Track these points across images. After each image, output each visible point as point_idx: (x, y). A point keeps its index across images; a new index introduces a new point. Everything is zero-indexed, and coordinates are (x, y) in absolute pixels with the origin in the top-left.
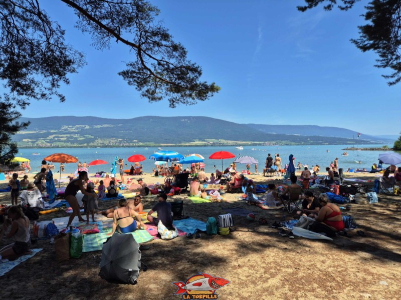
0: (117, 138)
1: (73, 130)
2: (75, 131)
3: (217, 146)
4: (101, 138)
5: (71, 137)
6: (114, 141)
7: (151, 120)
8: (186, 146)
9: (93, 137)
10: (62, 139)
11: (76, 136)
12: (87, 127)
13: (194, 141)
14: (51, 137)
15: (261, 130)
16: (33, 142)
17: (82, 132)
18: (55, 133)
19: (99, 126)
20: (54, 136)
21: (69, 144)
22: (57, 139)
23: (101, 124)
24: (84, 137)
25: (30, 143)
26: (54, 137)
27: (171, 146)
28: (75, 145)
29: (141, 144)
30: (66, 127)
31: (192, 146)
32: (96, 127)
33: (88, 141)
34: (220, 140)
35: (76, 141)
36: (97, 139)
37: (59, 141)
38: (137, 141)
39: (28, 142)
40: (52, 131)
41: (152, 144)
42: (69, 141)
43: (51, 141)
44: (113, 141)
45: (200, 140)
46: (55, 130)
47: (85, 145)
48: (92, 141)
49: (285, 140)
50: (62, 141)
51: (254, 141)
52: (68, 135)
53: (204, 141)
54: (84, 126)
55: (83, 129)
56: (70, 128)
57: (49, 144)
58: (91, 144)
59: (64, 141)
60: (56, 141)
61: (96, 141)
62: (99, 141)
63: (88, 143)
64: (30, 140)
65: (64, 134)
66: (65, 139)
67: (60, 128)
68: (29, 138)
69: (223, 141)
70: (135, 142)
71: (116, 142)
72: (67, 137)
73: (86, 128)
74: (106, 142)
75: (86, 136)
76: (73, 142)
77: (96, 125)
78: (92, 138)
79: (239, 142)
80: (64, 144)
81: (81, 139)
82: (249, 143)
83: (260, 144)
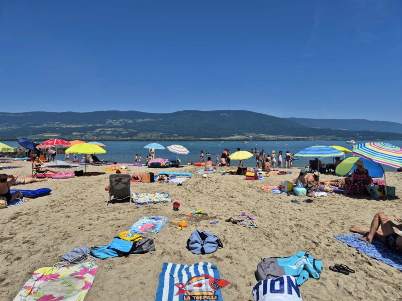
0: (158, 131)
1: (117, 123)
2: (119, 125)
3: (258, 140)
4: (143, 132)
5: (116, 131)
6: (155, 135)
7: (190, 114)
8: (227, 140)
9: (136, 131)
10: (107, 132)
11: (120, 130)
12: (130, 121)
13: (234, 136)
14: (97, 131)
15: (303, 124)
16: (81, 135)
17: (125, 126)
18: (101, 127)
19: (140, 121)
20: (100, 129)
21: (114, 138)
22: (102, 132)
23: (143, 118)
24: (127, 131)
25: (79, 136)
26: (100, 131)
27: (212, 140)
28: (120, 139)
29: (181, 138)
30: (111, 121)
31: (232, 140)
32: (137, 121)
33: (132, 135)
34: (260, 134)
35: (120, 134)
36: (140, 133)
37: (105, 134)
38: (177, 135)
40: (98, 125)
41: (192, 138)
42: (114, 134)
43: (98, 135)
45: (240, 134)
46: (101, 124)
47: (129, 138)
48: (135, 134)
49: (331, 135)
50: (107, 135)
51: (296, 135)
52: (113, 129)
53: (244, 135)
54: (127, 120)
55: (126, 124)
56: (114, 122)
57: (96, 138)
58: (135, 138)
59: (110, 135)
60: (102, 135)
61: (139, 135)
62: (142, 135)
63: (131, 137)
64: (78, 134)
65: (109, 128)
66: (110, 132)
67: (105, 122)
68: (78, 132)
69: (263, 136)
70: (175, 136)
71: (157, 136)
72: (111, 130)
74: (148, 136)
75: (129, 130)
76: (117, 136)
77: (138, 119)
78: (134, 132)
79: (281, 137)
80: (110, 138)
81: (125, 133)
82: (292, 137)
83: (303, 139)
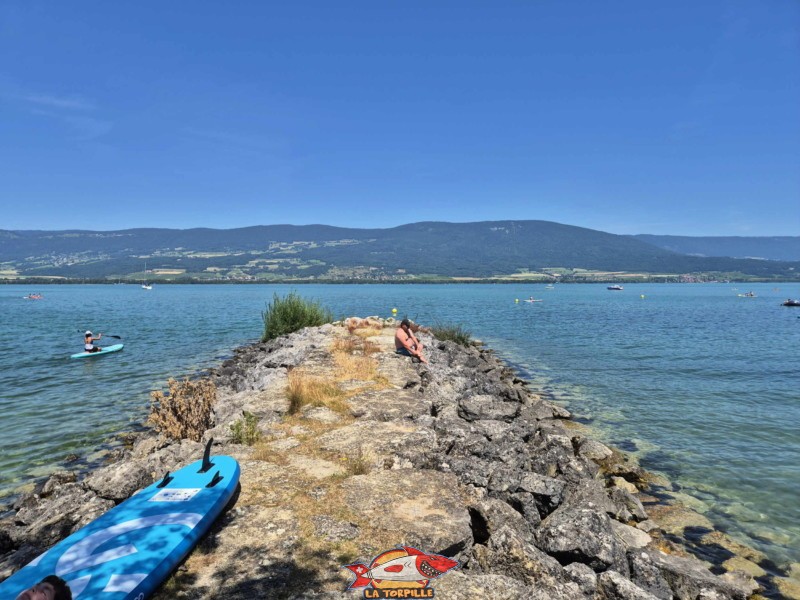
0: (367, 265)
1: (289, 249)
2: (292, 252)
3: (573, 282)
4: (340, 265)
5: (287, 264)
6: (362, 272)
7: (431, 230)
8: (506, 282)
9: (324, 264)
10: (271, 267)
11: (294, 262)
12: (314, 245)
13: (520, 272)
14: (253, 263)
15: (667, 248)
16: (223, 273)
17: (304, 255)
18: (258, 257)
19: (333, 244)
20: (256, 261)
21: (283, 277)
22: (262, 267)
23: (339, 239)
24: (309, 263)
25: (218, 275)
26: (257, 264)
27: (476, 282)
28: (295, 279)
29: (413, 277)
30: (277, 246)
31: (519, 282)
32: (327, 244)
33: (316, 271)
34: (575, 270)
35: (294, 270)
36: (332, 268)
37: (266, 270)
38: (404, 271)
39: (215, 272)
40: (253, 253)
41: (435, 277)
42: (283, 271)
43: (253, 271)
44: (360, 272)
45: (531, 269)
46: (259, 250)
47: (311, 278)
48: (323, 270)
49: (731, 270)
50: (271, 271)
51: (653, 272)
52: (281, 260)
53: (540, 271)
54: (307, 243)
55: (305, 250)
56: (284, 246)
57: (249, 277)
58: (323, 277)
59: (275, 272)
60: (261, 271)
61: (330, 271)
62: (335, 272)
63: (316, 275)
64: (218, 269)
65: (274, 257)
66: (276, 266)
67: (266, 248)
68: (217, 266)
69: (581, 272)
70: (400, 274)
71: (366, 274)
72: (278, 263)
73: (311, 247)
74: (349, 274)
75: (311, 261)
76: (289, 273)
77: (329, 240)
78: (322, 266)
79: (620, 275)
80: (275, 277)
81: (304, 267)
82: (645, 276)
83: (671, 280)
